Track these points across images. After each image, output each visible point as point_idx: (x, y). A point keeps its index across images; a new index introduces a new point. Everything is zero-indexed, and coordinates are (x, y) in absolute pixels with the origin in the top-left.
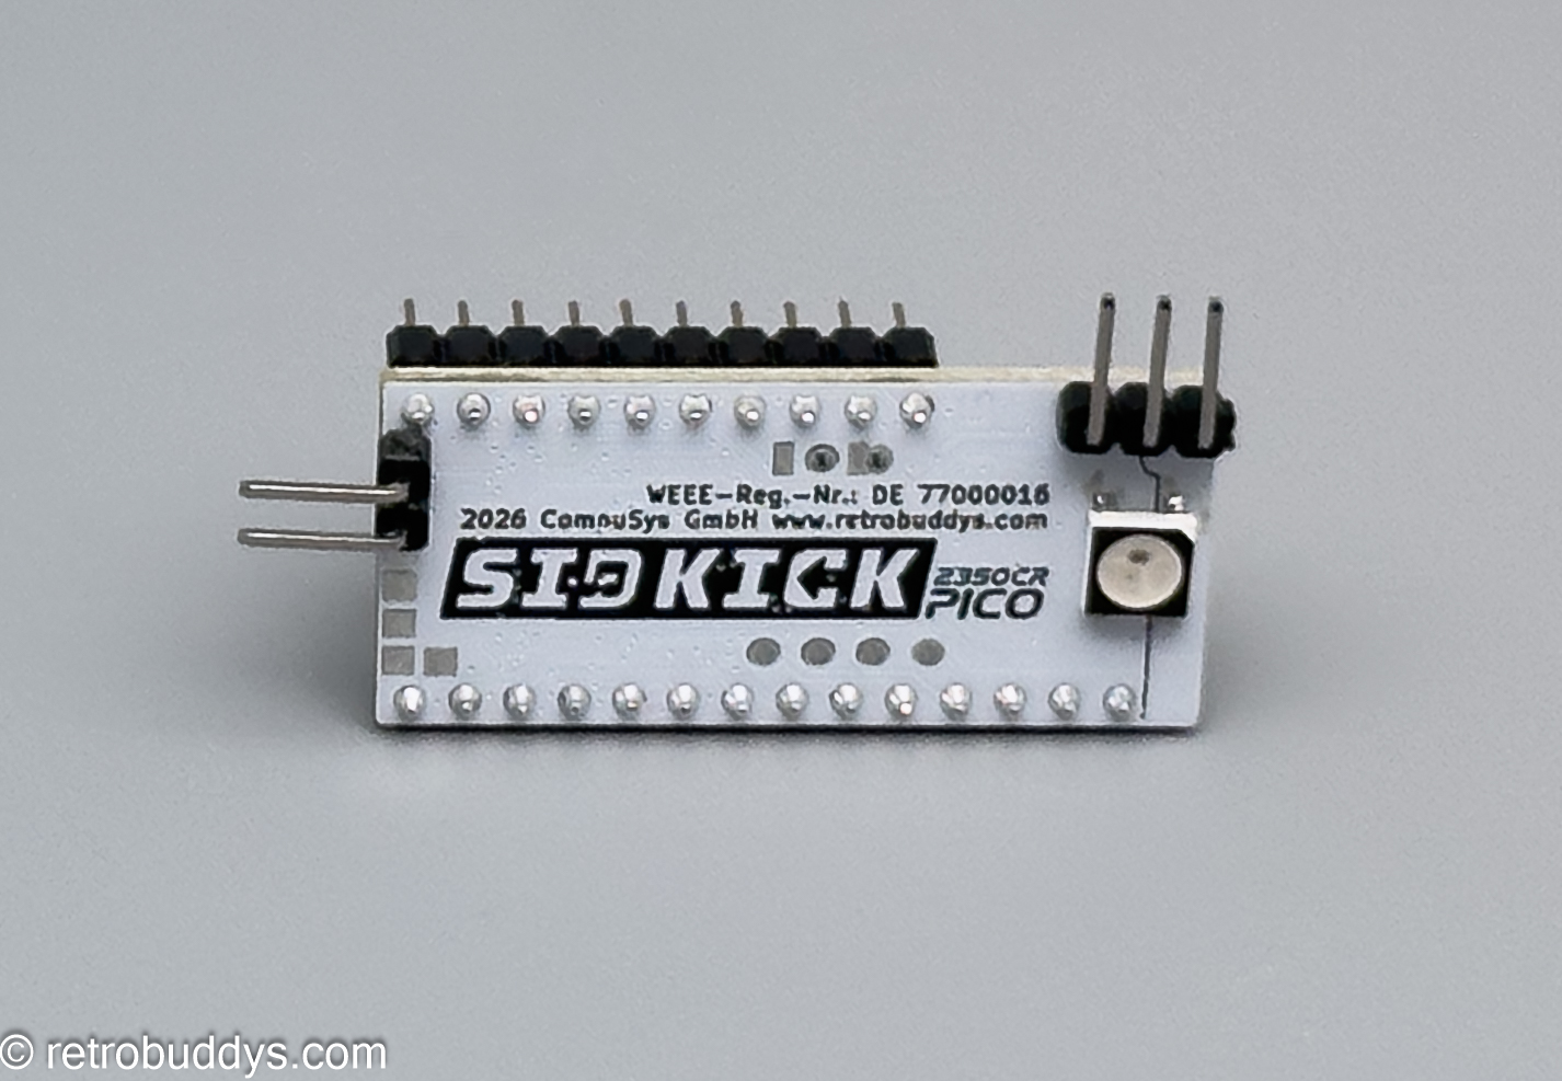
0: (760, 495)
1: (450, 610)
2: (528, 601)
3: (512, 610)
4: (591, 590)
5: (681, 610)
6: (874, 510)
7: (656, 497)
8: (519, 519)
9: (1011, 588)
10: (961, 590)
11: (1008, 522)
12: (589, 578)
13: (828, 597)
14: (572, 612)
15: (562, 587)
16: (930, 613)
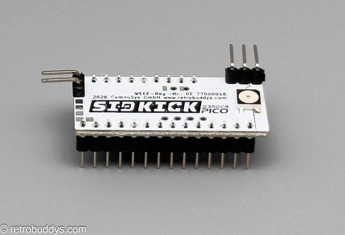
0: (160, 94)
1: (91, 111)
2: (109, 110)
3: (106, 111)
4: (124, 108)
5: (144, 111)
6: (186, 96)
7: (137, 94)
8: (106, 97)
9: (220, 109)
10: (209, 109)
11: (218, 98)
12: (123, 106)
13: (178, 110)
14: (119, 111)
15: (117, 107)
16: (202, 112)
